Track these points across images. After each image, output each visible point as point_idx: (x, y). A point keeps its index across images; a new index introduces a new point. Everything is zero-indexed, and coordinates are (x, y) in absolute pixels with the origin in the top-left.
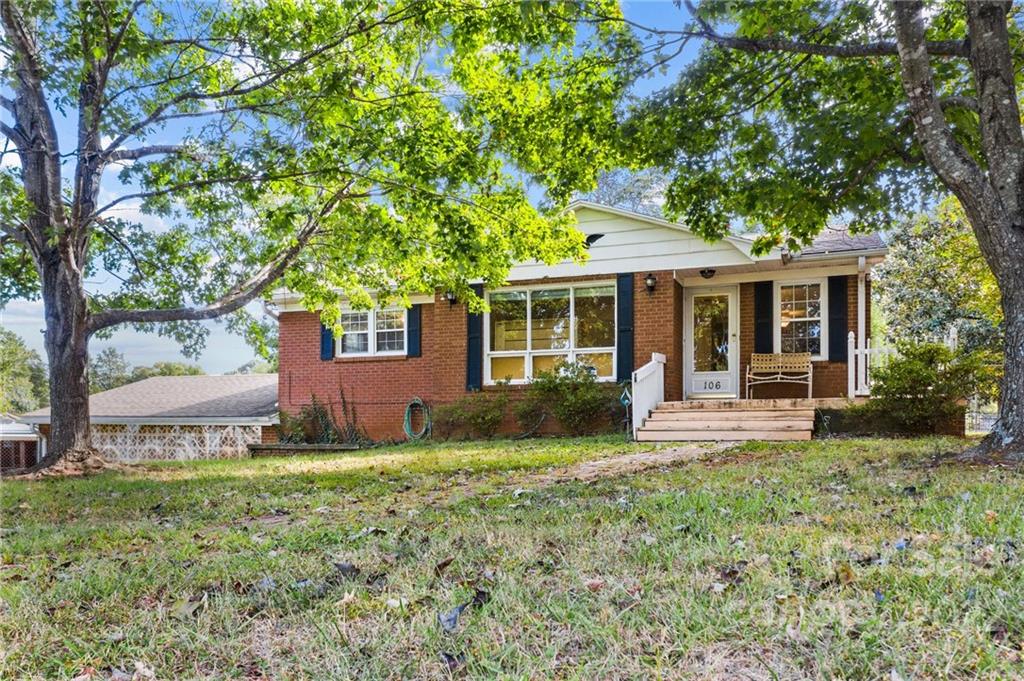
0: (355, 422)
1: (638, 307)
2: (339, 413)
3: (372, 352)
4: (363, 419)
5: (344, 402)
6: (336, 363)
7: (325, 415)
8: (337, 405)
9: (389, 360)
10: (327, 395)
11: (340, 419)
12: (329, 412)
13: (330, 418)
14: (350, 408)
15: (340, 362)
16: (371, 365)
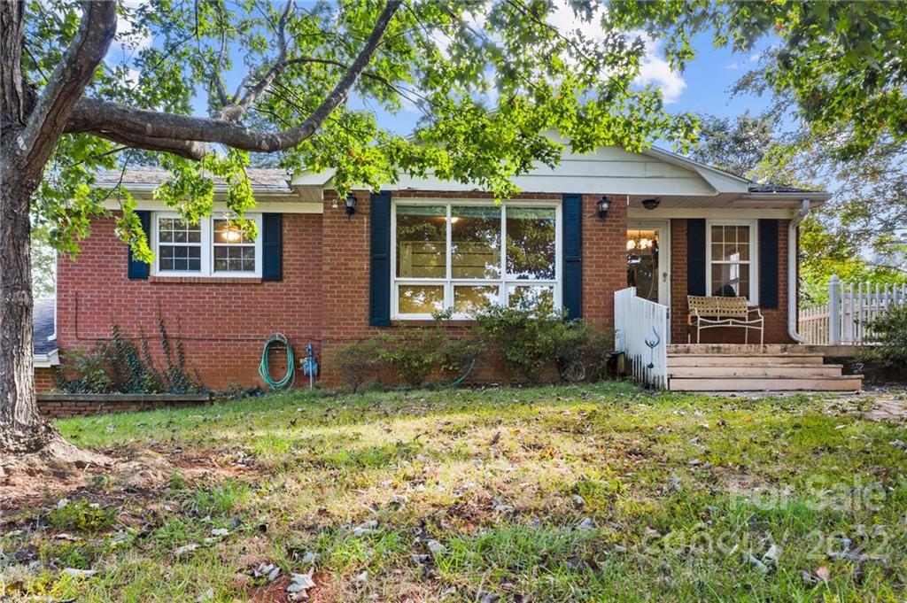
0: (182, 364)
1: (586, 234)
2: (157, 350)
3: (207, 270)
4: (194, 360)
5: (165, 336)
6: (154, 283)
7: (135, 353)
8: (154, 341)
9: (234, 283)
10: (138, 325)
11: (159, 361)
12: (141, 349)
13: (142, 357)
14: (174, 344)
15: (158, 282)
16: (207, 289)
